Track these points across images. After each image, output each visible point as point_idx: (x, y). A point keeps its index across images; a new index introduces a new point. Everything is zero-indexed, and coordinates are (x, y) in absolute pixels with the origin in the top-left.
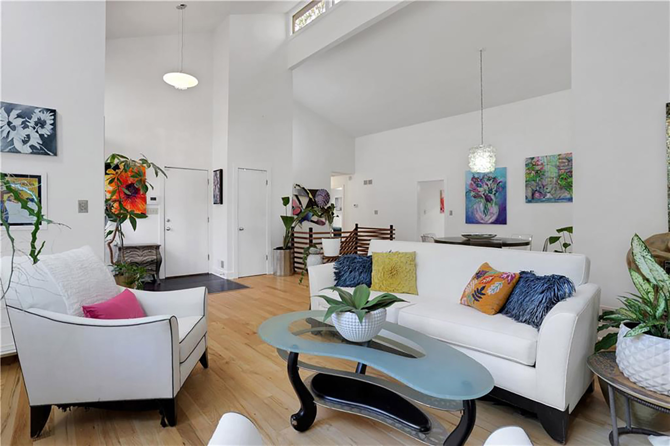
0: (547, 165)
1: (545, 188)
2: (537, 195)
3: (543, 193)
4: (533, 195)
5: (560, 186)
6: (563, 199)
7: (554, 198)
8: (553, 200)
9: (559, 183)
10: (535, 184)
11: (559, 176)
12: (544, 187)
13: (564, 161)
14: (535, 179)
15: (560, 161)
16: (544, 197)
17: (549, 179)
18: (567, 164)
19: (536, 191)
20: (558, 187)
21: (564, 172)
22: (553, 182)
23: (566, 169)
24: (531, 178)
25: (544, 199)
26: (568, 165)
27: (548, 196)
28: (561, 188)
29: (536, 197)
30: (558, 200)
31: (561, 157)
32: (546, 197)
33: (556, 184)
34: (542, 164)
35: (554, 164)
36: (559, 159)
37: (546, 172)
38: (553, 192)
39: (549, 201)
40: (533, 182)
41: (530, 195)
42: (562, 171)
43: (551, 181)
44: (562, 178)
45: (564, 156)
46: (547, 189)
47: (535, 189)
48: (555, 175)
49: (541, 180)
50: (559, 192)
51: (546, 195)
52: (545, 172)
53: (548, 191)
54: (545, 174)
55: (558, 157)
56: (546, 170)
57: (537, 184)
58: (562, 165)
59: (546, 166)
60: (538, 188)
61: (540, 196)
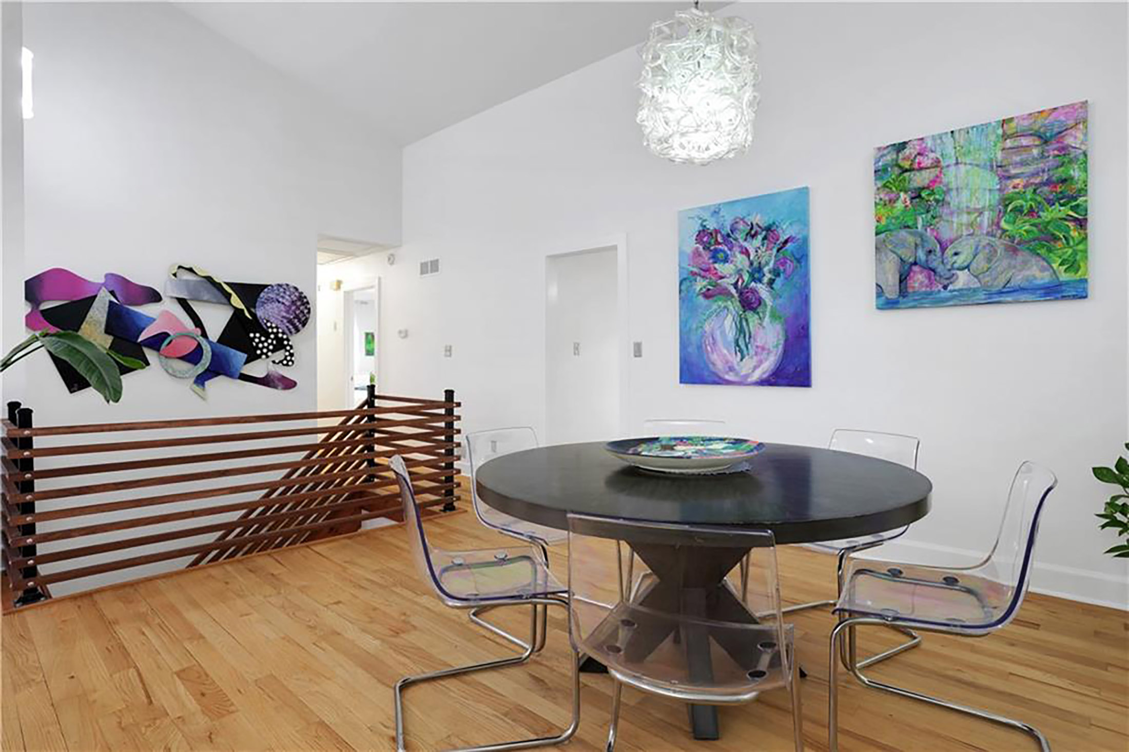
0: (957, 163)
1: (949, 252)
2: (919, 279)
3: (940, 269)
4: (903, 279)
5: (1006, 241)
6: (1022, 290)
7: (985, 288)
8: (981, 296)
9: (1004, 231)
10: (911, 239)
11: (1005, 202)
12: (943, 249)
13: (1025, 141)
14: (910, 223)
15: (1009, 143)
16: (945, 287)
17: (965, 218)
18: (1035, 152)
19: (915, 263)
20: (1000, 244)
21: (1025, 187)
22: (980, 226)
23: (1037, 174)
24: (897, 218)
25: (945, 294)
26: (1042, 156)
27: (963, 279)
28: (1013, 249)
29: (917, 285)
30: (1000, 293)
31: (1011, 128)
32: (950, 287)
33: (991, 234)
34: (937, 163)
35: (983, 157)
36: (1005, 136)
37: (954, 193)
38: (980, 263)
39: (964, 298)
40: (903, 233)
41: (891, 281)
42: (1017, 181)
43: (971, 225)
44: (1018, 210)
45: (1026, 123)
46: (956, 254)
47: (911, 260)
48: (988, 199)
49: (934, 222)
50: (1005, 263)
51: (951, 278)
52: (949, 190)
53: (960, 260)
54: (948, 199)
55: (1000, 131)
56: (953, 185)
57: (919, 241)
58: (1017, 159)
59: (953, 168)
60: (921, 255)
61: (931, 284)
